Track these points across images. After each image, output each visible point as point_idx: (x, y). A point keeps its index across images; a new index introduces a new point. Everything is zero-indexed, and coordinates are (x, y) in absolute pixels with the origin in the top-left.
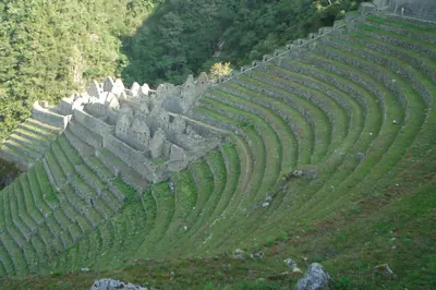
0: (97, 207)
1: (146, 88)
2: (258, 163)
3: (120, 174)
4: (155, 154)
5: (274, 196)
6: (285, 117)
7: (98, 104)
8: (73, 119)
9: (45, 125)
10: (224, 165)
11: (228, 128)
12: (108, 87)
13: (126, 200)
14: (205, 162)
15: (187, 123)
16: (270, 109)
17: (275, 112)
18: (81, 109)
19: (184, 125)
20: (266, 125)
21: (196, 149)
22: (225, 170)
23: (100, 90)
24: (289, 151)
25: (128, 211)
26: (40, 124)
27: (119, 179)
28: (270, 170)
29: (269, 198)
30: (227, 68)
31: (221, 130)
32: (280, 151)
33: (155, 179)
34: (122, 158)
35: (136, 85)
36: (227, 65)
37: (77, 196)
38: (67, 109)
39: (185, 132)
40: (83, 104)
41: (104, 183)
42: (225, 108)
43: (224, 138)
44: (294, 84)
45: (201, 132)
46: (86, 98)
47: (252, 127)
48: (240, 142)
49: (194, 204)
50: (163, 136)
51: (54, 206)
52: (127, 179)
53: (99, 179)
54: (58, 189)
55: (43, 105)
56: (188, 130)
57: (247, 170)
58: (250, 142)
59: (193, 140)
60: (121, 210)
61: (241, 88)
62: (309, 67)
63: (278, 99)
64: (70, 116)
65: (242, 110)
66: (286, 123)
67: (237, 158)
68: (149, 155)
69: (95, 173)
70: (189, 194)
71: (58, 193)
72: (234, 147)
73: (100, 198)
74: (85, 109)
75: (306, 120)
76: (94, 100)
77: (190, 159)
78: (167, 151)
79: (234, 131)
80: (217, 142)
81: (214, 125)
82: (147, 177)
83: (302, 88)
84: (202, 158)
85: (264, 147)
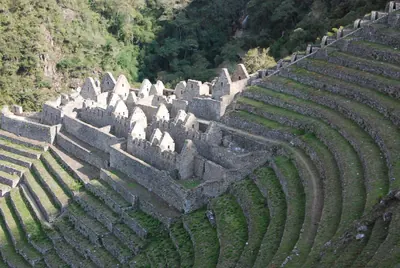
0: (108, 247)
1: (160, 87)
2: (330, 183)
3: (138, 202)
4: (184, 174)
5: (371, 225)
6: (360, 120)
7: (97, 109)
8: (63, 130)
9: (22, 139)
10: (280, 187)
11: (279, 138)
12: (108, 86)
13: (148, 236)
14: (252, 182)
15: (224, 133)
16: (335, 110)
17: (344, 114)
18: (73, 116)
19: (219, 135)
20: (333, 133)
21: (239, 166)
22: (282, 192)
23: (97, 90)
24: (373, 166)
25: (153, 251)
26: (15, 137)
27: (137, 208)
28: (351, 191)
29: (363, 227)
30: (264, 55)
31: (271, 141)
32: (361, 166)
33: (187, 206)
34: (139, 180)
35: (147, 83)
36: (266, 51)
37: (79, 234)
38: (54, 117)
39: (222, 144)
40: (75, 110)
41: (116, 215)
42: (273, 111)
43: (275, 151)
44: (368, 76)
45: (244, 143)
46: (78, 101)
47: (314, 135)
48: (298, 156)
49: (246, 238)
50: (194, 150)
51: (44, 249)
52: (149, 208)
53: (109, 208)
54: (49, 225)
55: (15, 112)
56: (226, 141)
57: (315, 192)
58: (313, 156)
59: (233, 154)
60: (142, 250)
61: (294, 84)
62: (389, 50)
63: (346, 96)
64: (59, 126)
65: (298, 113)
66: (362, 128)
67: (298, 177)
68: (176, 175)
69: (102, 202)
70: (235, 225)
71: (49, 230)
72: (290, 161)
73: (112, 234)
74: (79, 116)
75: (392, 124)
76: (90, 104)
77: (232, 180)
78: (200, 170)
79: (288, 141)
80: (265, 156)
81: (260, 134)
82: (175, 205)
83: (381, 80)
84: (247, 177)
85: (334, 161)
